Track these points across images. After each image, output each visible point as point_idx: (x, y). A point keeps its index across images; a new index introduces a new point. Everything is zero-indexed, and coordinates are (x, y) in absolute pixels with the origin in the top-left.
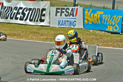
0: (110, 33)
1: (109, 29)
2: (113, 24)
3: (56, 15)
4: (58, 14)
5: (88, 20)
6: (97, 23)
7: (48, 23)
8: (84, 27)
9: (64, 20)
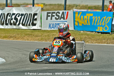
0: (100, 33)
1: (99, 30)
2: (103, 25)
3: (47, 19)
4: (49, 17)
5: (78, 22)
6: (87, 24)
7: (39, 27)
8: (74, 29)
9: (54, 23)
